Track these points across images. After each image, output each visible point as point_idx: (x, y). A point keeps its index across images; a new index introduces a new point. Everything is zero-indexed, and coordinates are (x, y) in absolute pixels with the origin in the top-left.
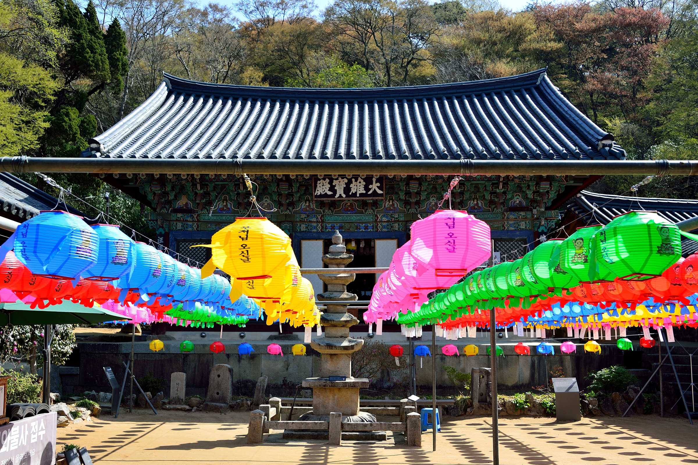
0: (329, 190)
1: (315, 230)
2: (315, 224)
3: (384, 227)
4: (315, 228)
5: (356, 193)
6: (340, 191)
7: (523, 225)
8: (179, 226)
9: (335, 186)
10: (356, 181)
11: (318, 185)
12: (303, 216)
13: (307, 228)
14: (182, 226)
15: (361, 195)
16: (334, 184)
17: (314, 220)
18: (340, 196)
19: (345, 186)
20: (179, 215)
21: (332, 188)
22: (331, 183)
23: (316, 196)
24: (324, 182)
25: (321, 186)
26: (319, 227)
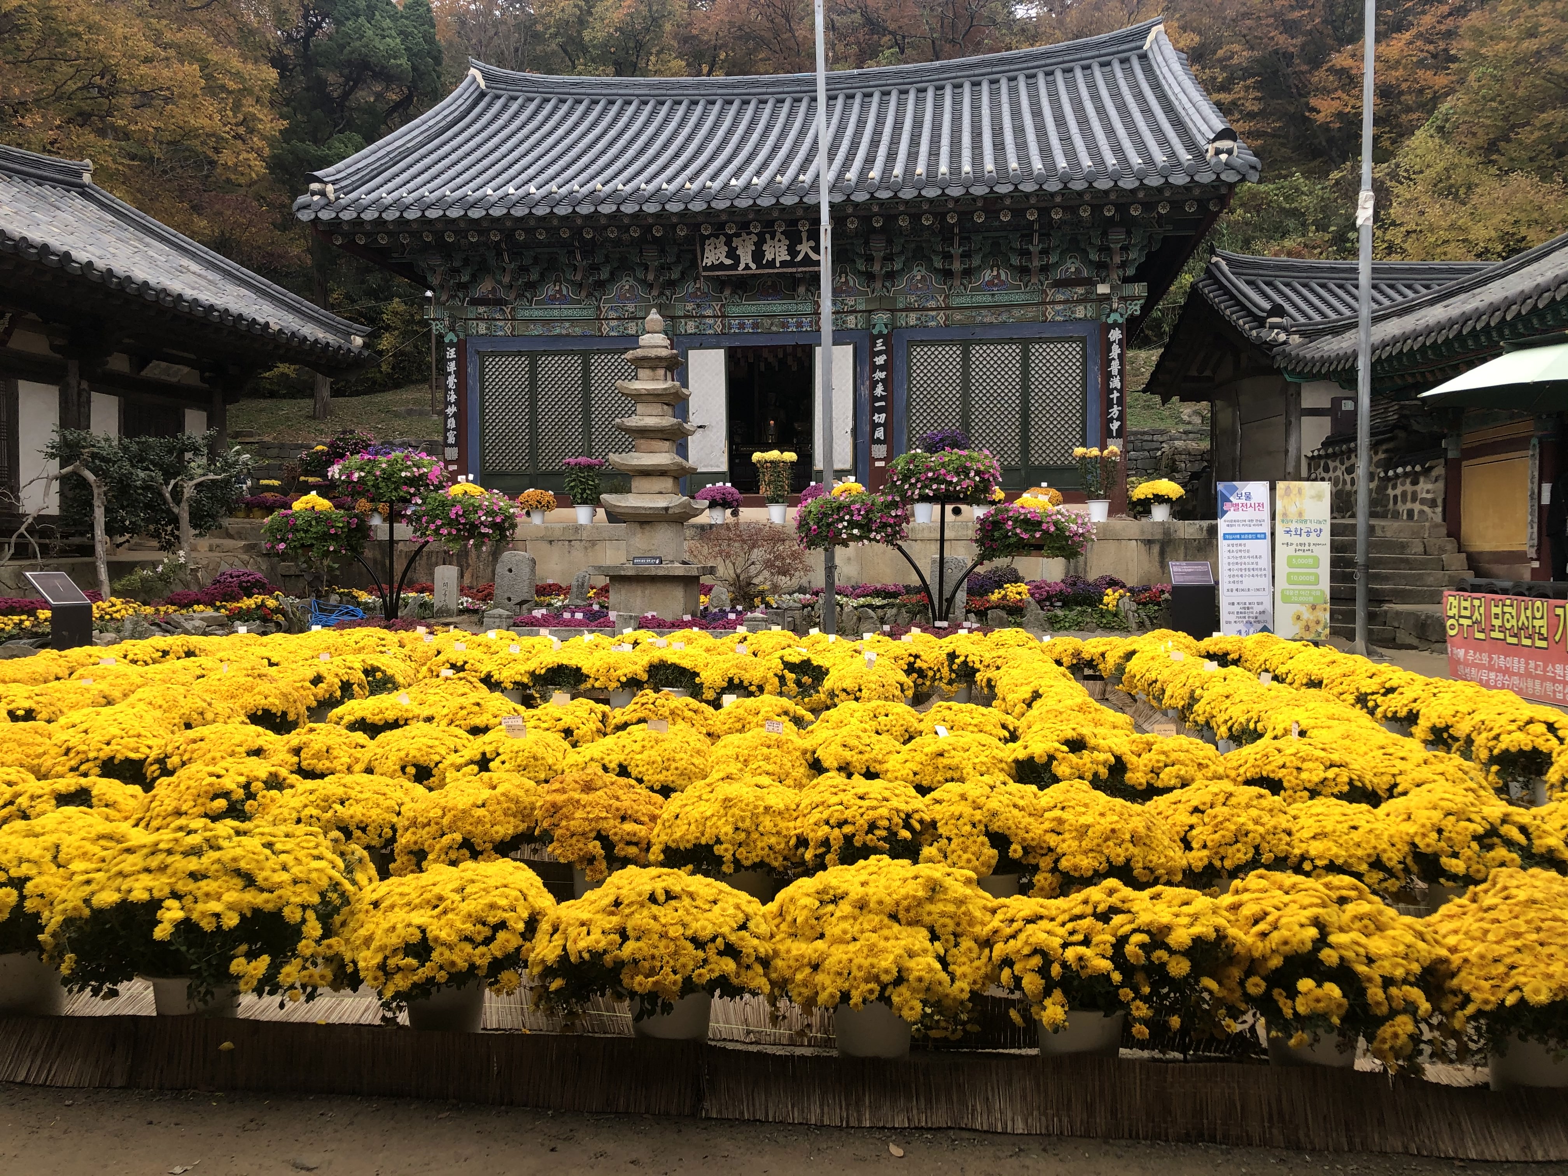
0: (726, 257)
1: (711, 332)
2: (710, 321)
4: (711, 327)
5: (774, 260)
6: (746, 257)
7: (1080, 312)
8: (482, 328)
9: (736, 249)
10: (773, 238)
11: (706, 247)
12: (690, 306)
13: (697, 327)
14: (488, 329)
15: (783, 264)
16: (734, 245)
17: (709, 312)
18: (747, 267)
19: (753, 248)
20: (481, 309)
21: (732, 253)
22: (728, 243)
23: (706, 268)
24: (717, 242)
25: (713, 250)
26: (719, 327)
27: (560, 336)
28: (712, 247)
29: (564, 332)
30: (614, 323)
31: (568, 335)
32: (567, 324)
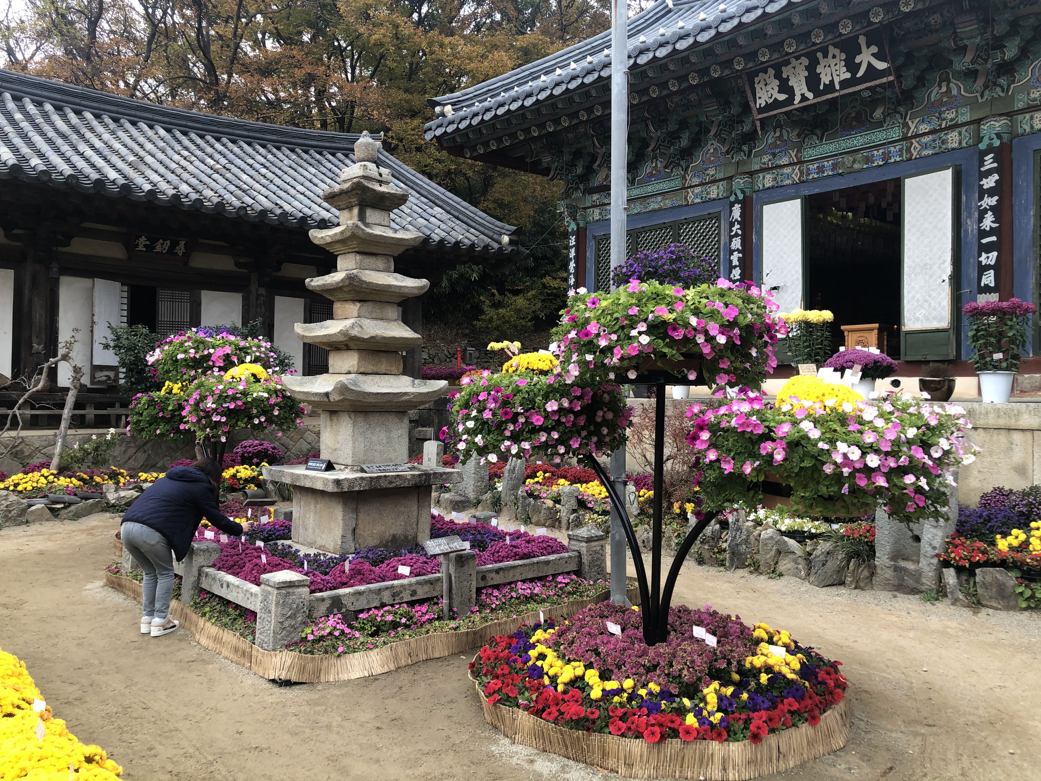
0: (779, 92)
1: (788, 182)
2: (787, 170)
3: (926, 146)
4: (788, 176)
5: (832, 82)
6: (800, 87)
8: (596, 214)
9: (788, 79)
10: (826, 56)
11: (756, 85)
12: (766, 158)
13: (775, 179)
14: (600, 214)
15: (844, 84)
16: (784, 76)
18: (804, 98)
19: (806, 74)
21: (785, 87)
22: (778, 76)
23: (761, 110)
24: (766, 76)
25: (764, 87)
26: (796, 175)
27: (654, 211)
28: (762, 84)
29: (657, 206)
30: (697, 190)
31: (660, 209)
32: (659, 198)
